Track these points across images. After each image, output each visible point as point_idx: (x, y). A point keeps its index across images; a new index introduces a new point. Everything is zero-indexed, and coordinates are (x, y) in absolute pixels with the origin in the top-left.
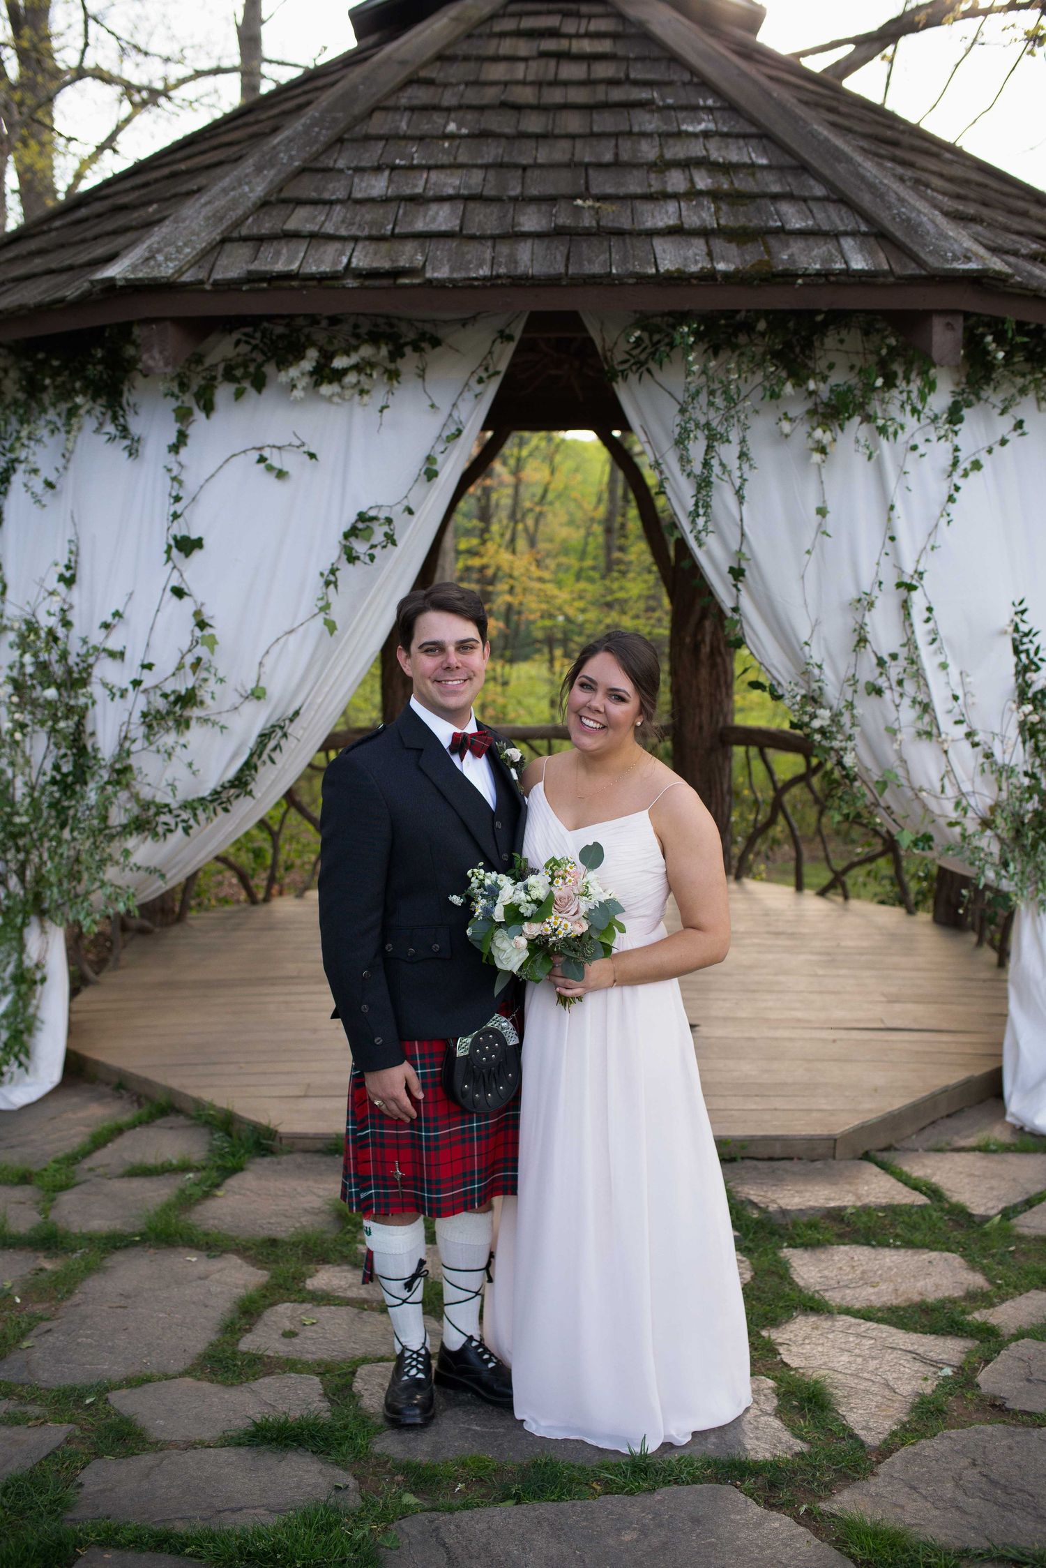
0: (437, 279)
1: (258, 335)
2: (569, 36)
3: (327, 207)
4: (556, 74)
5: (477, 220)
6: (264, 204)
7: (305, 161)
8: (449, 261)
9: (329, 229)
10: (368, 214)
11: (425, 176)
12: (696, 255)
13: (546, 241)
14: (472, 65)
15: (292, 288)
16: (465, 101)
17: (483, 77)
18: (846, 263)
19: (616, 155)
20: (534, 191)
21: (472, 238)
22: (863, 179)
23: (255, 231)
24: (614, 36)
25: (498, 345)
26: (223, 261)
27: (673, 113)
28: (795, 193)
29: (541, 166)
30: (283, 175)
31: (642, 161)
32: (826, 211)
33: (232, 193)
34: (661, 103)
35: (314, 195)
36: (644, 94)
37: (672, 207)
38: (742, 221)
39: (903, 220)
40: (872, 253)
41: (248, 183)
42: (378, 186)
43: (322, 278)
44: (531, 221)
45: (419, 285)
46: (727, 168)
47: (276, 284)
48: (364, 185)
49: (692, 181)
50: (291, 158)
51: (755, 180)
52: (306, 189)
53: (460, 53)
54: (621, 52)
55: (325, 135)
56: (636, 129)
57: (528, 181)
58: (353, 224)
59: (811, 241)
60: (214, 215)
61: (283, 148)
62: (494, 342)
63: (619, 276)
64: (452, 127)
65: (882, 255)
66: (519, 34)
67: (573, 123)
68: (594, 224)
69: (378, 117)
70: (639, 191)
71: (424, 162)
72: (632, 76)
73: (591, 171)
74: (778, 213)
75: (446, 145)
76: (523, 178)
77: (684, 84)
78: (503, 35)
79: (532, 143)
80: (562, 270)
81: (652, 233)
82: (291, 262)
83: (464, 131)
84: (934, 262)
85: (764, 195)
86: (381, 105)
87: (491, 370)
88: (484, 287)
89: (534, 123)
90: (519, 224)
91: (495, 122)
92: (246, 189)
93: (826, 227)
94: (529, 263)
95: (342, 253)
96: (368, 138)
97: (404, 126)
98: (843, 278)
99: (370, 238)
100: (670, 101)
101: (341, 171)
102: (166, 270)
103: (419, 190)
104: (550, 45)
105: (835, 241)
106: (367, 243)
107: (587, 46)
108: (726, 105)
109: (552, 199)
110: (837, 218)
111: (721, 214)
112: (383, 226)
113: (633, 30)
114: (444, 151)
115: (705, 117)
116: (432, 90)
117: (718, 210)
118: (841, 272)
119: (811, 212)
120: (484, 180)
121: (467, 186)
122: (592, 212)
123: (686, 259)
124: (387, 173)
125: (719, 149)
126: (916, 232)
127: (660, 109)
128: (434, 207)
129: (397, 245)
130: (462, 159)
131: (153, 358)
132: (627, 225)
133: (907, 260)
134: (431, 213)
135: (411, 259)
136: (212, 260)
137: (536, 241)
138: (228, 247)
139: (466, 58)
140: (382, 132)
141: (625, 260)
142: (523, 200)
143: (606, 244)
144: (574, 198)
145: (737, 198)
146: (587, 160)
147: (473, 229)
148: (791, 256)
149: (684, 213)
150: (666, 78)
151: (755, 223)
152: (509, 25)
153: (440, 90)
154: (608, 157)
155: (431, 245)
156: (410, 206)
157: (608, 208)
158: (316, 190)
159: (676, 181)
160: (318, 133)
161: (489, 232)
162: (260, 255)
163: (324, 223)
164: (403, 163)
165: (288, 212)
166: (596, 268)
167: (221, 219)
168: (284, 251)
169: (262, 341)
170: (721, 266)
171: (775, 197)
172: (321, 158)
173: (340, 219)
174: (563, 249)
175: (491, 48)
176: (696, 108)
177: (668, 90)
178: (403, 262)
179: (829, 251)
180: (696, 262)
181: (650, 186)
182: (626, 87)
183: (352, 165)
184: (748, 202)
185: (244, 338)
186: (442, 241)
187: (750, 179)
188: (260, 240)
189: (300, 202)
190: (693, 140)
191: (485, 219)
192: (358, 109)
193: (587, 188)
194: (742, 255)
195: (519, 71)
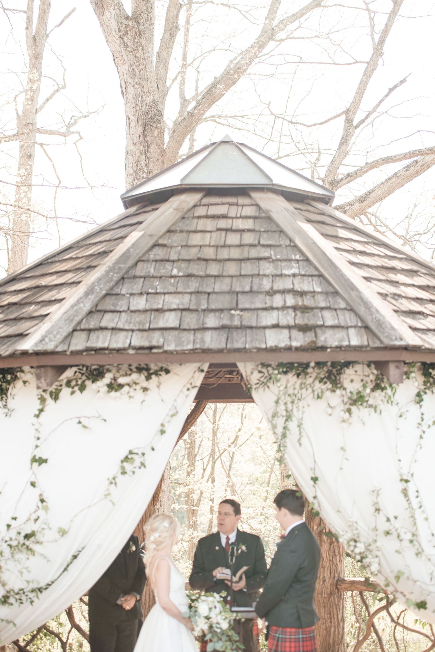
0: (170, 351)
1: (85, 369)
2: (232, 218)
3: (119, 314)
4: (225, 241)
5: (187, 321)
6: (90, 312)
7: (107, 291)
8: (175, 341)
9: (120, 326)
10: (137, 318)
11: (163, 298)
12: (284, 338)
13: (218, 331)
14: (184, 235)
15: (105, 354)
16: (181, 257)
17: (190, 243)
18: (349, 341)
19: (251, 287)
20: (213, 306)
21: (185, 330)
22: (362, 299)
23: (87, 327)
24: (255, 218)
25: (197, 373)
26: (74, 341)
27: (279, 263)
28: (332, 306)
29: (216, 293)
30: (98, 299)
31: (263, 290)
32: (344, 315)
33: (75, 308)
34: (274, 258)
35: (112, 308)
36: (265, 253)
37: (275, 313)
38: (306, 321)
39: (376, 320)
40: (361, 336)
41: (82, 302)
42: (140, 303)
43: (118, 350)
44: (211, 321)
45: (162, 353)
46: (302, 294)
47: (98, 352)
48: (135, 302)
49: (285, 301)
50: (101, 289)
51: (314, 300)
52: (108, 304)
53: (178, 229)
54: (257, 228)
55: (116, 277)
56: (261, 273)
57: (210, 300)
58: (130, 323)
59: (336, 330)
60: (68, 319)
61: (97, 284)
62: (195, 372)
63: (250, 349)
64: (175, 272)
65: (365, 337)
66: (207, 217)
67: (232, 269)
68: (239, 323)
69: (140, 264)
70: (261, 306)
71: (162, 291)
72: (262, 242)
73: (239, 295)
74: (322, 317)
75: (172, 281)
76: (208, 299)
77: (286, 246)
78: (199, 217)
79: (212, 280)
80: (224, 346)
81: (265, 328)
82: (104, 342)
83: (181, 274)
84: (387, 342)
85: (317, 308)
86: (141, 259)
87: (193, 385)
88: (190, 353)
89: (213, 269)
90: (206, 323)
91: (196, 269)
92: (82, 305)
93: (343, 324)
94: (210, 342)
95: (127, 338)
96: (135, 277)
97: (152, 270)
98: (348, 348)
99: (139, 330)
100: (278, 257)
101: (124, 295)
102: (50, 346)
103: (160, 306)
104: (223, 224)
105: (346, 330)
106: (138, 332)
107: (240, 224)
108: (305, 258)
109: (221, 310)
110: (348, 319)
111: (297, 317)
112: (144, 324)
113: (264, 215)
114: (172, 285)
115: (294, 265)
116: (165, 249)
117: (296, 315)
118: (347, 346)
119: (337, 315)
120: (190, 300)
121: (182, 304)
122: (239, 317)
123: (279, 340)
124: (145, 296)
125: (299, 283)
126: (381, 326)
127: (273, 261)
128: (167, 314)
129: (151, 333)
130: (180, 289)
131: (41, 382)
132: (254, 324)
133: (376, 340)
134: (166, 317)
135: (158, 341)
136: (69, 340)
137: (214, 331)
138: (75, 333)
139: (181, 231)
140: (142, 274)
141: (252, 341)
142: (208, 310)
143: (244, 332)
144: (231, 309)
145: (305, 309)
146: (237, 290)
147: (185, 326)
148: (325, 338)
149: (280, 317)
150: (278, 244)
151: (311, 322)
152: (201, 211)
153: (169, 250)
154: (247, 289)
155: (166, 333)
156: (157, 313)
157: (246, 314)
158: (113, 305)
159: (278, 301)
160: (113, 275)
161: (192, 327)
162: (90, 338)
163: (118, 322)
164: (153, 291)
165: (101, 316)
166: (239, 345)
167: (72, 321)
168: (101, 336)
169: (86, 372)
170: (295, 344)
171: (322, 309)
172: (114, 289)
173: (125, 320)
174: (225, 336)
175: (194, 225)
176: (290, 260)
177: (278, 249)
178: (154, 343)
179: (343, 336)
180: (284, 341)
181: (266, 303)
182: (259, 248)
183: (129, 292)
184: (309, 311)
185: (78, 371)
186: (171, 331)
187: (312, 299)
188: (90, 330)
189: (106, 312)
190: (288, 277)
191: (191, 321)
192: (130, 263)
193: (237, 304)
194: (304, 338)
195: (207, 239)
